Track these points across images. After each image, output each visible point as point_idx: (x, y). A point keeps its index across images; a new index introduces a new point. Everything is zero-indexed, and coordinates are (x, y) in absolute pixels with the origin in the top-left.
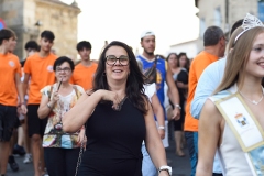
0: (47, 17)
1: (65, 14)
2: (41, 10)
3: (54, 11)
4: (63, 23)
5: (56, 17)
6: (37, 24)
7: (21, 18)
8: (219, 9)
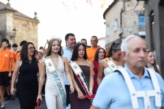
0: (20, 26)
1: (30, 24)
2: (16, 21)
3: (24, 22)
4: (29, 29)
5: (25, 26)
6: (14, 30)
7: (5, 26)
8: (117, 20)
